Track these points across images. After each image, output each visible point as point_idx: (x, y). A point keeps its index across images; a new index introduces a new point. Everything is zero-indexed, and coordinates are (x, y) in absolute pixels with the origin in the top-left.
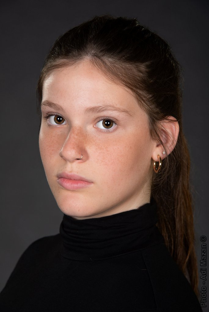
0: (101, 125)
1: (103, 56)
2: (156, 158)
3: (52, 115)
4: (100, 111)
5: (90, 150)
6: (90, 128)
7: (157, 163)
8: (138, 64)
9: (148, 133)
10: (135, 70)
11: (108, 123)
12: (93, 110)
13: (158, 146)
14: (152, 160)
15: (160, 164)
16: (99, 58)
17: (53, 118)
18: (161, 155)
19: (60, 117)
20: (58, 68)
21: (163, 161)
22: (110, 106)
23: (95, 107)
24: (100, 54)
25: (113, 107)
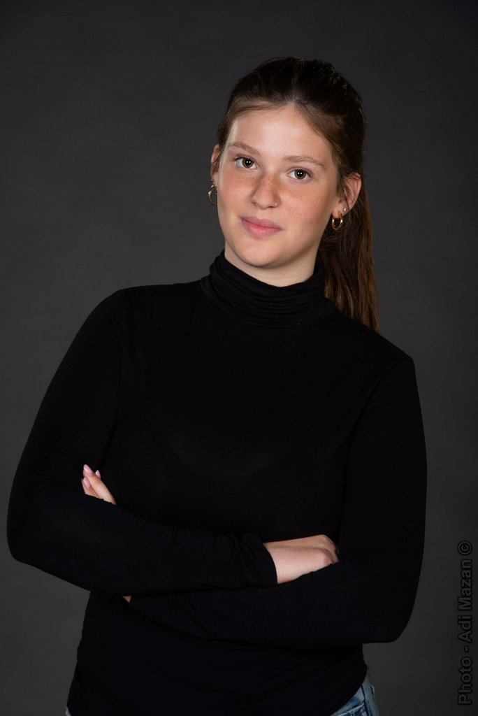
0: (293, 175)
1: (307, 103)
2: (336, 215)
3: (241, 158)
4: (297, 161)
5: (284, 197)
6: (283, 177)
7: (337, 221)
8: (337, 117)
9: (335, 188)
10: (334, 122)
11: (301, 173)
12: (291, 159)
13: (340, 201)
14: (332, 217)
15: (342, 221)
16: (304, 105)
17: (241, 161)
18: (342, 212)
19: (249, 160)
20: (259, 109)
21: (345, 217)
22: (308, 157)
23: (294, 157)
24: (304, 102)
25: (311, 159)
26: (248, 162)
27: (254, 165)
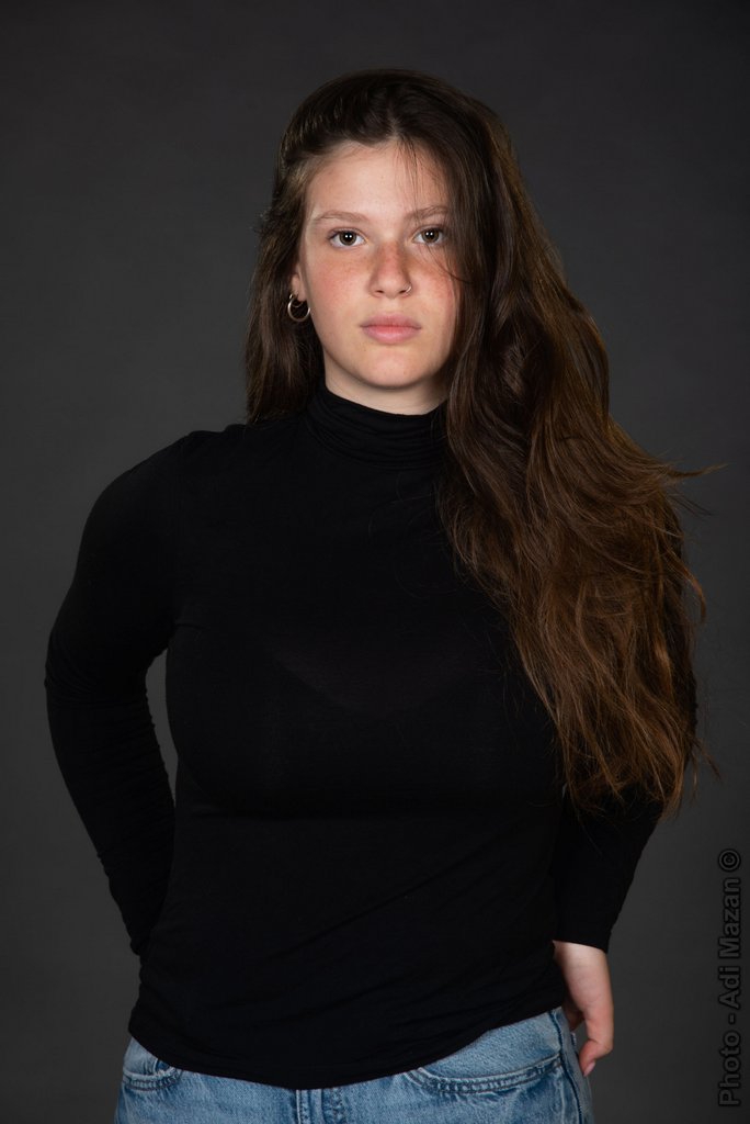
3: (337, 233)
6: (409, 245)
11: (431, 234)
17: (337, 238)
26: (348, 237)
27: (358, 238)
